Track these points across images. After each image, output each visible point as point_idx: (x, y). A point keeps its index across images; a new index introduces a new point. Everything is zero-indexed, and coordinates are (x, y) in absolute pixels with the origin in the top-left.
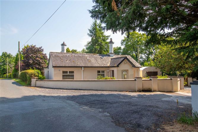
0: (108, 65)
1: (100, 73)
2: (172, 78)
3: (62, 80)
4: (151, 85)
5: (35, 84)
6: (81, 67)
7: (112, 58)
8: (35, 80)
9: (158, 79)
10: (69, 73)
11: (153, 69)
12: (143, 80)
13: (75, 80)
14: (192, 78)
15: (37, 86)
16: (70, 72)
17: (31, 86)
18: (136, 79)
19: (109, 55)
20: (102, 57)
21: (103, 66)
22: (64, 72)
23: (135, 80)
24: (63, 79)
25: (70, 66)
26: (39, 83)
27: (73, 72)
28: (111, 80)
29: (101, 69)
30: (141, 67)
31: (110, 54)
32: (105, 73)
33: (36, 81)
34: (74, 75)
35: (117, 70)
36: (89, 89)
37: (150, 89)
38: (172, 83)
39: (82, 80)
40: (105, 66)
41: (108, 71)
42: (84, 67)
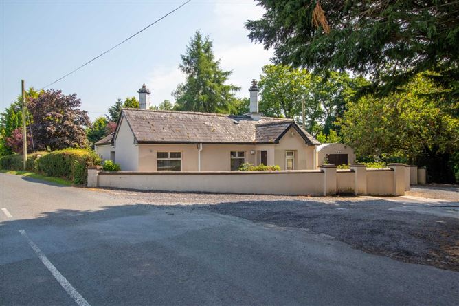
0: (253, 139)
1: (235, 156)
2: (394, 168)
3: (156, 171)
4: (354, 181)
5: (98, 182)
6: (198, 143)
7: (257, 123)
8: (98, 172)
9: (367, 169)
10: (171, 157)
11: (339, 150)
12: (338, 172)
14: (416, 168)
15: (101, 185)
16: (173, 155)
17: (87, 187)
18: (324, 169)
19: (250, 117)
20: (236, 122)
21: (241, 141)
22: (160, 155)
23: (322, 172)
24: (158, 170)
25: (174, 140)
26: (107, 179)
27: (178, 155)
28: (273, 171)
29: (237, 149)
31: (252, 116)
32: (246, 157)
33: (99, 174)
34: (180, 161)
35: (276, 151)
36: (226, 191)
37: (351, 189)
38: (393, 177)
40: (246, 141)
41: (252, 152)
42: (203, 143)
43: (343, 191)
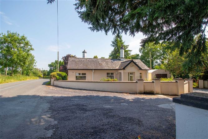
0: (117, 68)
1: (109, 75)
4: (154, 87)
5: (53, 84)
6: (92, 70)
7: (122, 61)
8: (53, 80)
9: (161, 81)
10: (82, 75)
12: (144, 82)
13: (86, 81)
14: (203, 80)
16: (83, 74)
17: (50, 85)
19: (120, 59)
20: (113, 61)
21: (112, 68)
23: (137, 82)
24: (76, 80)
25: (82, 69)
26: (56, 83)
27: (85, 74)
29: (108, 72)
30: (149, 70)
32: (114, 75)
33: (54, 81)
34: (86, 76)
37: (152, 91)
39: (93, 81)
40: (114, 68)
41: (117, 73)
42: (94, 70)
43: (148, 92)
